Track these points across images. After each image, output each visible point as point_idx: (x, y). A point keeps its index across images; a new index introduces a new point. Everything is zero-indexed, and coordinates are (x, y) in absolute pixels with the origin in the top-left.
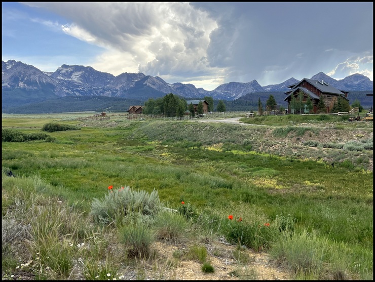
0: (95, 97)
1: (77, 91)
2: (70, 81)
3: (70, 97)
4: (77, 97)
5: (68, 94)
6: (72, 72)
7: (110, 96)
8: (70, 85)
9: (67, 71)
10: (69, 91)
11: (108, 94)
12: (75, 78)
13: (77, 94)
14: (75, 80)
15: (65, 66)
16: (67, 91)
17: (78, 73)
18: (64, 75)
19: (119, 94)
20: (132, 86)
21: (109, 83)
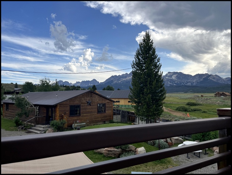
0: (183, 86)
1: (174, 83)
2: (171, 79)
3: (171, 86)
4: (175, 86)
5: (170, 84)
6: (172, 75)
7: (190, 85)
8: (172, 81)
9: (170, 75)
10: (171, 84)
11: (189, 84)
12: (174, 77)
13: (175, 85)
14: (174, 78)
15: (169, 73)
16: (170, 83)
17: (175, 75)
18: (169, 76)
19: (194, 84)
20: (202, 80)
21: (190, 79)
